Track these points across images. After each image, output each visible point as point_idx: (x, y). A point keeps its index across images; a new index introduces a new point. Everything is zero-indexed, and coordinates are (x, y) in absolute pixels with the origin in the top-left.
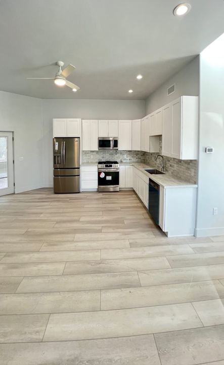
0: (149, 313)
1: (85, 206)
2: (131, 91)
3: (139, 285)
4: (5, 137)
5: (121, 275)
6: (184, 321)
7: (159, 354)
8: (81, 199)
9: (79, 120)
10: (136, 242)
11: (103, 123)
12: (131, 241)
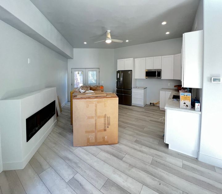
0: (114, 171)
1: (128, 114)
2: (168, 33)
3: (121, 159)
4: (96, 71)
5: (116, 150)
6: (129, 187)
7: (103, 185)
8: (129, 109)
9: (132, 59)
10: (141, 141)
11: (149, 59)
12: (138, 139)
